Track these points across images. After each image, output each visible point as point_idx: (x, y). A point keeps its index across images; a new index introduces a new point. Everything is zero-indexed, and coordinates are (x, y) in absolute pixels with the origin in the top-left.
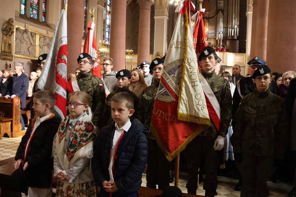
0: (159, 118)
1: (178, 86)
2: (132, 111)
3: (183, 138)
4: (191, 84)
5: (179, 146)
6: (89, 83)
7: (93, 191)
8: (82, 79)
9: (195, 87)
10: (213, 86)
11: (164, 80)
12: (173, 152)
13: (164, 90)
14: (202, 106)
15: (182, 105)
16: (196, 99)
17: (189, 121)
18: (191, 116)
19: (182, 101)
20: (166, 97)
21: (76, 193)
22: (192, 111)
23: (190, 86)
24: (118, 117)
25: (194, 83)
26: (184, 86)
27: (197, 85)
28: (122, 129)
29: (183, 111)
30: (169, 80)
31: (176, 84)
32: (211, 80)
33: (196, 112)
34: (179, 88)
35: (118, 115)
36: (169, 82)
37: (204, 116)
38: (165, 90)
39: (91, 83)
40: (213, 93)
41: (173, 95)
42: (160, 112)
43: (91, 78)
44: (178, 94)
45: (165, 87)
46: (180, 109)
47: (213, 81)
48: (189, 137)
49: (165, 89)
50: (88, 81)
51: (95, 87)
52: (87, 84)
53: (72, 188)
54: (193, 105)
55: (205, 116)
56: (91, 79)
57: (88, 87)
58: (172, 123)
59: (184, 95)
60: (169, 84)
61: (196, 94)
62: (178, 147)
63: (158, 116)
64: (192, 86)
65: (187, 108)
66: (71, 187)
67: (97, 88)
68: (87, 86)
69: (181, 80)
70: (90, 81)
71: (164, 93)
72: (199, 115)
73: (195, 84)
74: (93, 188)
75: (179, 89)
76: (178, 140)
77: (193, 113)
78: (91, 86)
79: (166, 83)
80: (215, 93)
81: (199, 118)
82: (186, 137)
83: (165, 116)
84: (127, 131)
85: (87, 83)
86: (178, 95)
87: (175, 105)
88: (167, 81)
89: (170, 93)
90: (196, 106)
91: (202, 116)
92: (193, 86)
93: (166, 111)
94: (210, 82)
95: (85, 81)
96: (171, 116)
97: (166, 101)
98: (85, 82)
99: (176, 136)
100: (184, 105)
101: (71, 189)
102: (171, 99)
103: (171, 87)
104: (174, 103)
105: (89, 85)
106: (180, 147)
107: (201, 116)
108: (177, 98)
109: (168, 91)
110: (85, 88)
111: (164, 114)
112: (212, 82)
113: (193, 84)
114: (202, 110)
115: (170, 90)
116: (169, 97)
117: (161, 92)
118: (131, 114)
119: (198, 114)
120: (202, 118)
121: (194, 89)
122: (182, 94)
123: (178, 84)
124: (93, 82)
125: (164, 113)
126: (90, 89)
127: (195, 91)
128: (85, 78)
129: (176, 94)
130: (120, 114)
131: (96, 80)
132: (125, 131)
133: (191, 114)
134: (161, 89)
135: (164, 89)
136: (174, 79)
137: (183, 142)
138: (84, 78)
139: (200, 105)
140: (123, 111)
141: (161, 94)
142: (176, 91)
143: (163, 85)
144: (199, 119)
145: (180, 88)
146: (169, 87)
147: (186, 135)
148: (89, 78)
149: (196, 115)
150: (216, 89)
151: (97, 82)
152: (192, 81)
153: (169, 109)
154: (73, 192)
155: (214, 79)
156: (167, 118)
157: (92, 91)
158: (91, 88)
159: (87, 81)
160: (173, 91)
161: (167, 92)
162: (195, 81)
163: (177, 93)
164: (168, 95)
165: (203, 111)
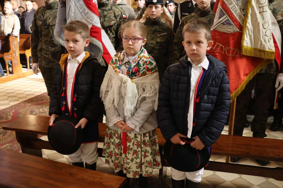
0: (218, 53)
1: (243, 12)
2: (210, 44)
3: (244, 76)
4: (258, 9)
5: (239, 85)
6: (110, 15)
7: (153, 141)
8: (101, 10)
9: (263, 13)
10: (276, 13)
11: (226, 5)
12: (233, 92)
13: (225, 18)
14: (269, 37)
15: (247, 37)
16: (264, 28)
17: (253, 56)
18: (255, 49)
19: (247, 31)
20: (227, 27)
21: (136, 145)
22: (258, 44)
23: (257, 12)
24: (195, 52)
25: (263, 8)
26: (250, 12)
27: (265, 10)
28: (201, 66)
29: (247, 43)
30: (232, 5)
31: (240, 9)
32: (273, 5)
33: (262, 44)
34: (244, 15)
35: (196, 49)
36: (233, 7)
37: (270, 49)
38: (227, 19)
39: (113, 14)
40: (276, 22)
41: (236, 24)
42: (219, 45)
43: (111, 7)
44: (243, 23)
45: (227, 14)
46: (245, 41)
47: (275, 7)
48: (250, 75)
49: (227, 17)
50: (109, 12)
51: (118, 19)
52: (108, 16)
53: (133, 139)
54: (259, 37)
55: (272, 50)
56: (111, 9)
57: (110, 20)
58: (234, 58)
59: (249, 24)
60: (231, 10)
61: (263, 22)
62: (238, 87)
63: (216, 50)
64: (260, 13)
65: (252, 40)
66: (131, 138)
67: (121, 20)
68: (107, 18)
69: (248, 4)
70: (111, 11)
71: (225, 21)
72: (266, 49)
73: (263, 10)
74: (154, 138)
75: (243, 17)
76: (239, 78)
77: (259, 45)
78: (113, 18)
79: (229, 9)
80: (279, 22)
81: (264, 51)
82: (247, 75)
83: (225, 51)
84: (206, 68)
85: (108, 13)
86: (242, 25)
87: (239, 37)
88: (230, 7)
89: (233, 21)
90: (263, 37)
91: (269, 49)
92: (262, 12)
93: (227, 44)
94: (272, 8)
95: (105, 11)
96: (233, 50)
97: (227, 32)
98: (106, 13)
99: (238, 74)
100: (248, 36)
101: (131, 140)
102: (233, 29)
103: (235, 14)
104: (237, 35)
105: (111, 17)
106: (240, 87)
107: (267, 49)
108: (242, 28)
109: (231, 19)
110: (106, 20)
111: (225, 48)
112: (274, 9)
113: (262, 10)
114: (269, 42)
115: (233, 18)
116: (231, 27)
117: (221, 21)
118: (209, 47)
119: (264, 47)
120: (268, 52)
121: (262, 16)
122: (247, 23)
123: (243, 10)
124: (115, 13)
125: (224, 46)
126: (113, 22)
127: (263, 19)
128: (104, 8)
129: (240, 23)
130: (198, 48)
131: (117, 10)
132: (204, 69)
133: (256, 47)
134: (222, 17)
135: (225, 16)
136: (238, 3)
137: (244, 81)
138: (102, 8)
139: (267, 35)
140: (201, 44)
141: (222, 24)
142: (240, 19)
143: (225, 12)
144: (264, 54)
145: (246, 15)
146: (232, 14)
147: (247, 72)
148: (109, 7)
149: (262, 48)
150: (280, 16)
151: (120, 13)
152: (261, 6)
153: (231, 42)
154: (133, 144)
155: (276, 4)
156: (229, 53)
157: (116, 25)
158: (114, 20)
159: (107, 11)
160: (236, 19)
161: (229, 21)
162: (264, 6)
163: (241, 21)
164: (230, 24)
165: (270, 44)
